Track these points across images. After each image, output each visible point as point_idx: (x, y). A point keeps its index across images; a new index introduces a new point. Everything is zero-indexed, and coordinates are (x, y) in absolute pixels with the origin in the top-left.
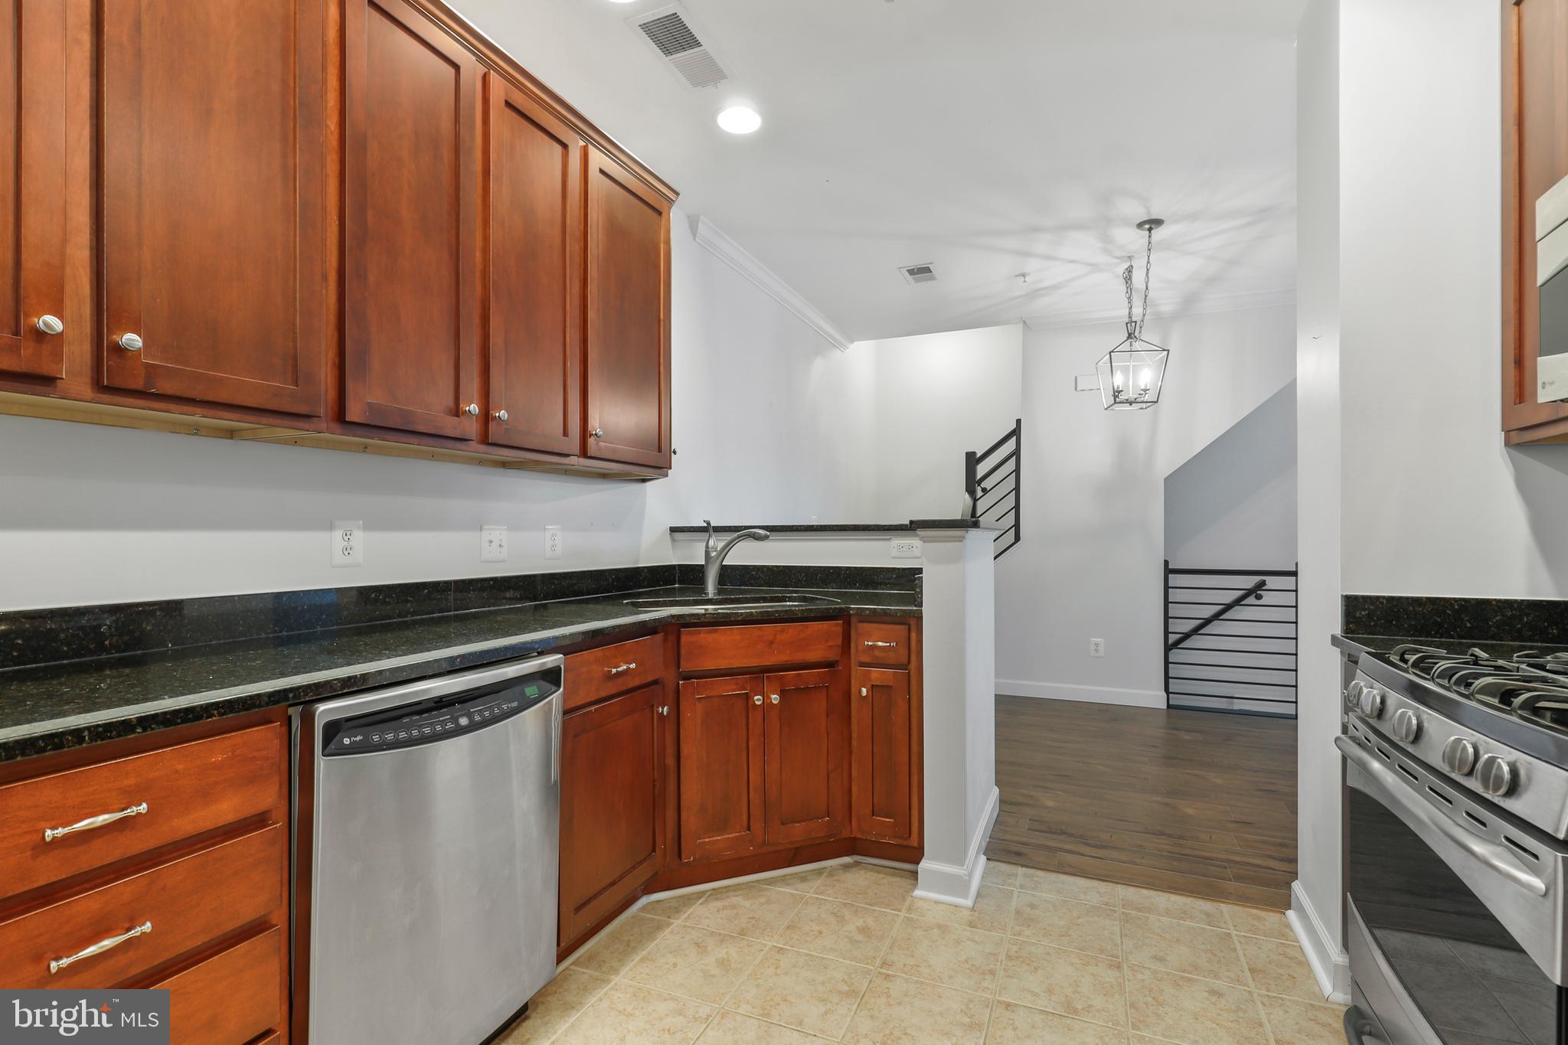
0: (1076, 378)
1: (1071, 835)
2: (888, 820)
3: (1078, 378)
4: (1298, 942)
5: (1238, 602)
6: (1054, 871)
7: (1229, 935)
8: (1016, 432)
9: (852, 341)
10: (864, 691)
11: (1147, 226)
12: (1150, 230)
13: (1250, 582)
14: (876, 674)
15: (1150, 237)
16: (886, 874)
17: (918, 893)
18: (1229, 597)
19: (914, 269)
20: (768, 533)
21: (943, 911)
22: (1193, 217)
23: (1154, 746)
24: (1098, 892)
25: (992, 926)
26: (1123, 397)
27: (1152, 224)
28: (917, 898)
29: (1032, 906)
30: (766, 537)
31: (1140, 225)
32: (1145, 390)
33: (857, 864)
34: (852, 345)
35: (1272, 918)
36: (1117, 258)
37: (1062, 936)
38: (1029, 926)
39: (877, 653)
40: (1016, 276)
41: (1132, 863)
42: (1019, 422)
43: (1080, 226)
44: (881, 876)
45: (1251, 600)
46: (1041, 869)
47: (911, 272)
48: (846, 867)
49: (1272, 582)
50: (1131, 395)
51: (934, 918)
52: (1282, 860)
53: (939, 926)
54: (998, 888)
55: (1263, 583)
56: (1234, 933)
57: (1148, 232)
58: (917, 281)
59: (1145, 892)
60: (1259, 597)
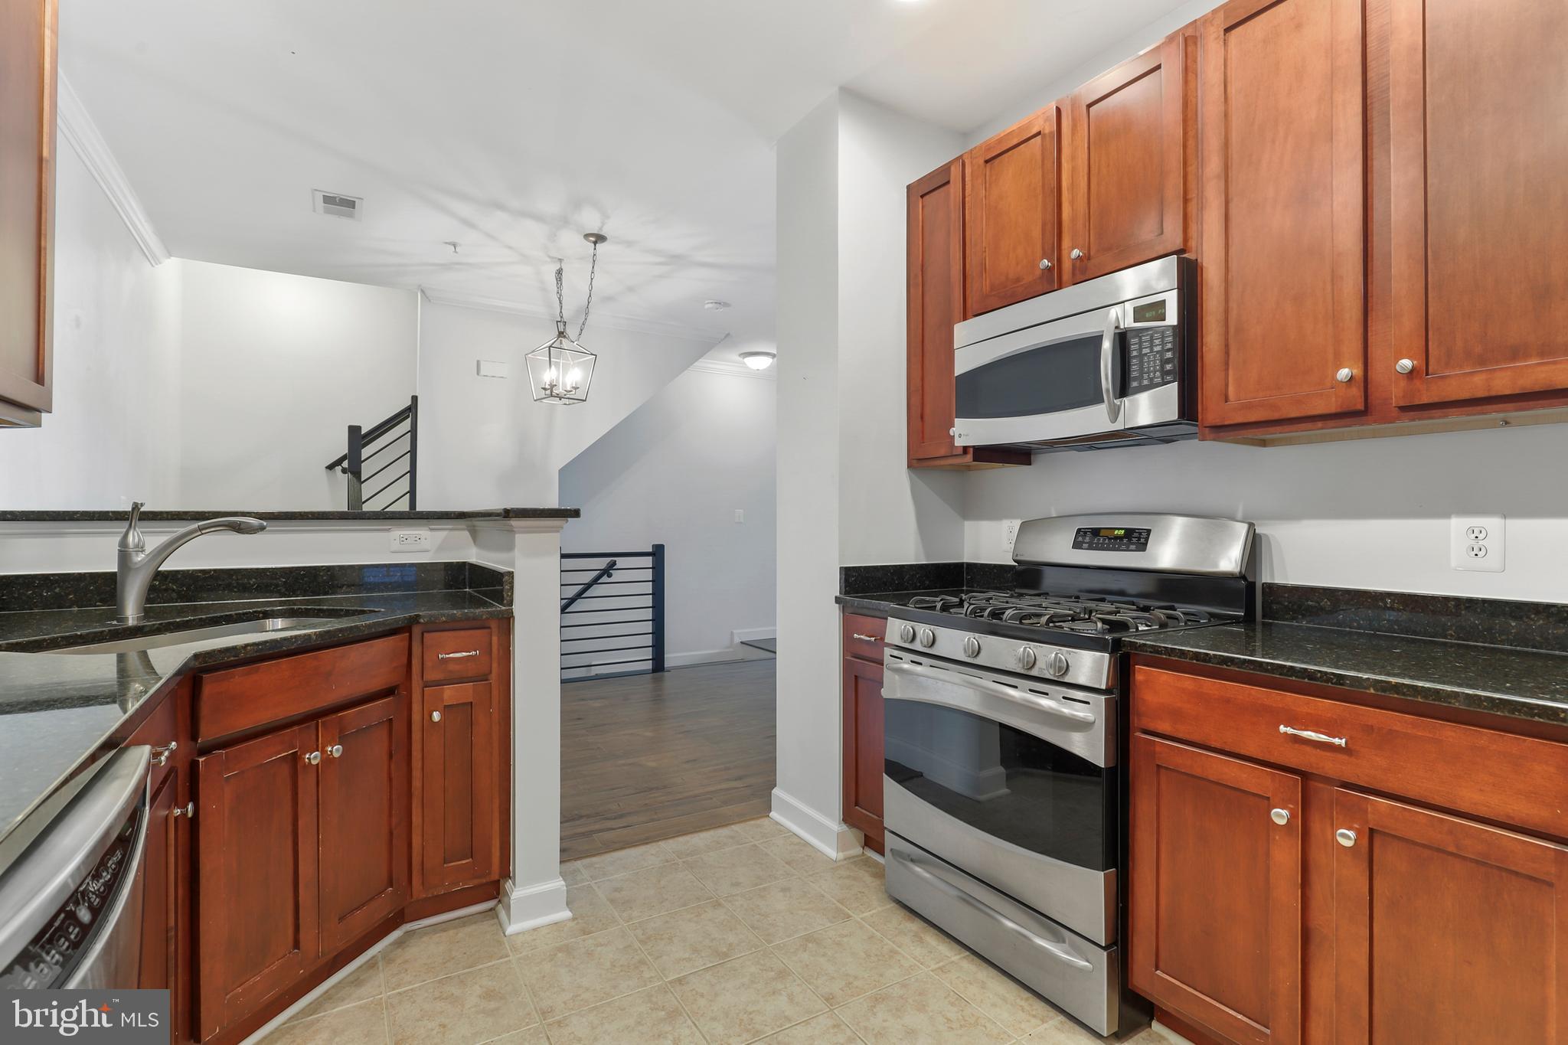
0: (478, 362)
1: (588, 816)
2: (464, 862)
3: (482, 363)
4: (791, 831)
5: (595, 581)
6: (606, 852)
7: (755, 846)
8: (410, 411)
9: (170, 254)
10: (436, 716)
11: (593, 239)
12: (595, 243)
13: (602, 563)
14: (450, 694)
15: (595, 249)
16: (455, 928)
17: (511, 929)
18: (588, 577)
19: (335, 198)
20: (265, 524)
21: (548, 933)
22: (629, 244)
23: (579, 719)
24: (652, 854)
25: (603, 924)
26: (555, 391)
27: (599, 238)
28: (511, 935)
29: (616, 890)
30: (262, 528)
31: (587, 236)
32: (576, 388)
33: (410, 934)
34: (169, 260)
35: (765, 821)
36: (549, 257)
37: (662, 902)
38: (631, 908)
39: (452, 667)
40: (446, 243)
41: (653, 820)
42: (415, 399)
43: (539, 218)
44: (451, 932)
45: (605, 579)
46: (594, 855)
47: (328, 200)
48: (400, 943)
49: (621, 562)
50: (561, 390)
51: (547, 944)
52: (736, 780)
53: (560, 949)
54: (576, 889)
55: (614, 563)
56: (756, 843)
57: (593, 245)
58: (327, 211)
59: (681, 839)
60: (610, 576)
